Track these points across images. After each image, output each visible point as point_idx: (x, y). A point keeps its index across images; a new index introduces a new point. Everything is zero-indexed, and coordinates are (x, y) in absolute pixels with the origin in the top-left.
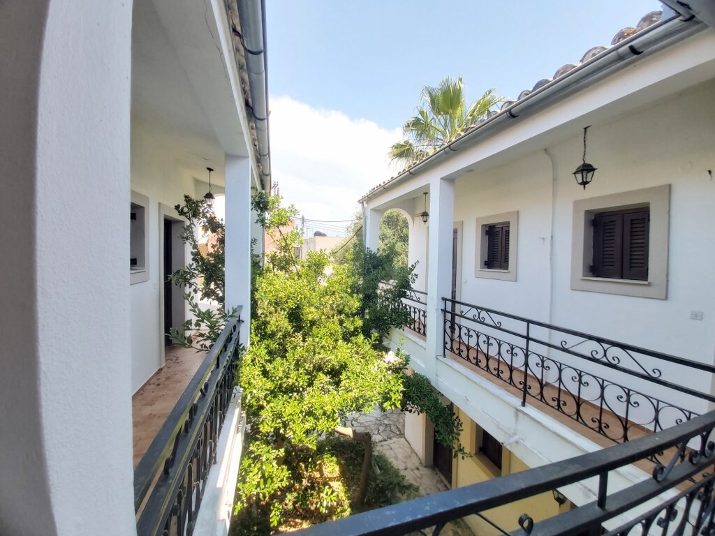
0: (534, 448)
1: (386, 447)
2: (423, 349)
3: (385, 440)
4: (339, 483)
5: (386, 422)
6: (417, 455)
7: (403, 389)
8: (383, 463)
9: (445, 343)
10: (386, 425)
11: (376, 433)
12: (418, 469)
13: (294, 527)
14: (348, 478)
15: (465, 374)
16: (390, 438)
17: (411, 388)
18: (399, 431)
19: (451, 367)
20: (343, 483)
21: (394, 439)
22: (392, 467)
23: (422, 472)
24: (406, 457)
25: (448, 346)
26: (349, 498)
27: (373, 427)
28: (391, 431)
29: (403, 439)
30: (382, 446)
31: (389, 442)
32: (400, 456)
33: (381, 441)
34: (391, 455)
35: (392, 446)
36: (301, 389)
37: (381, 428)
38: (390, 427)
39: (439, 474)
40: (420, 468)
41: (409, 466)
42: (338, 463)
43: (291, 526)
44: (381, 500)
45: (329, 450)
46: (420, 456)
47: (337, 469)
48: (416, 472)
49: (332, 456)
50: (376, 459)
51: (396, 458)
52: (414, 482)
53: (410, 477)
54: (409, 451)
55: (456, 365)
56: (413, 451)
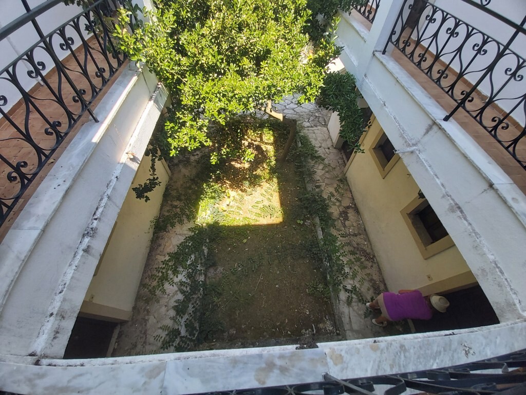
0: (426, 161)
1: (311, 131)
2: (363, 42)
3: (312, 127)
4: (272, 147)
5: (317, 114)
6: (332, 140)
7: (322, 85)
8: (305, 141)
9: (393, 33)
10: (316, 117)
11: (307, 121)
12: (329, 148)
13: (240, 164)
14: (278, 145)
15: (396, 75)
16: (316, 126)
17: (331, 85)
18: (325, 122)
19: (384, 66)
20: (274, 147)
21: (319, 127)
22: (311, 144)
23: (330, 151)
24: (323, 140)
25: (394, 38)
26: (275, 156)
27: (305, 116)
28: (318, 121)
29: (325, 129)
30: (308, 130)
31: (315, 128)
32: (319, 139)
33: (309, 127)
34: (312, 137)
35: (315, 131)
36: (222, 71)
37: (312, 118)
38: (319, 118)
39: (343, 154)
40: (331, 148)
41: (323, 145)
42: (273, 135)
43: (238, 163)
44: (296, 161)
45: (268, 127)
46: (334, 142)
47: (272, 138)
48: (327, 150)
49: (270, 130)
50: (300, 138)
51: (316, 139)
52: (322, 156)
53: (321, 152)
54: (327, 136)
55: (392, 65)
56: (330, 137)
